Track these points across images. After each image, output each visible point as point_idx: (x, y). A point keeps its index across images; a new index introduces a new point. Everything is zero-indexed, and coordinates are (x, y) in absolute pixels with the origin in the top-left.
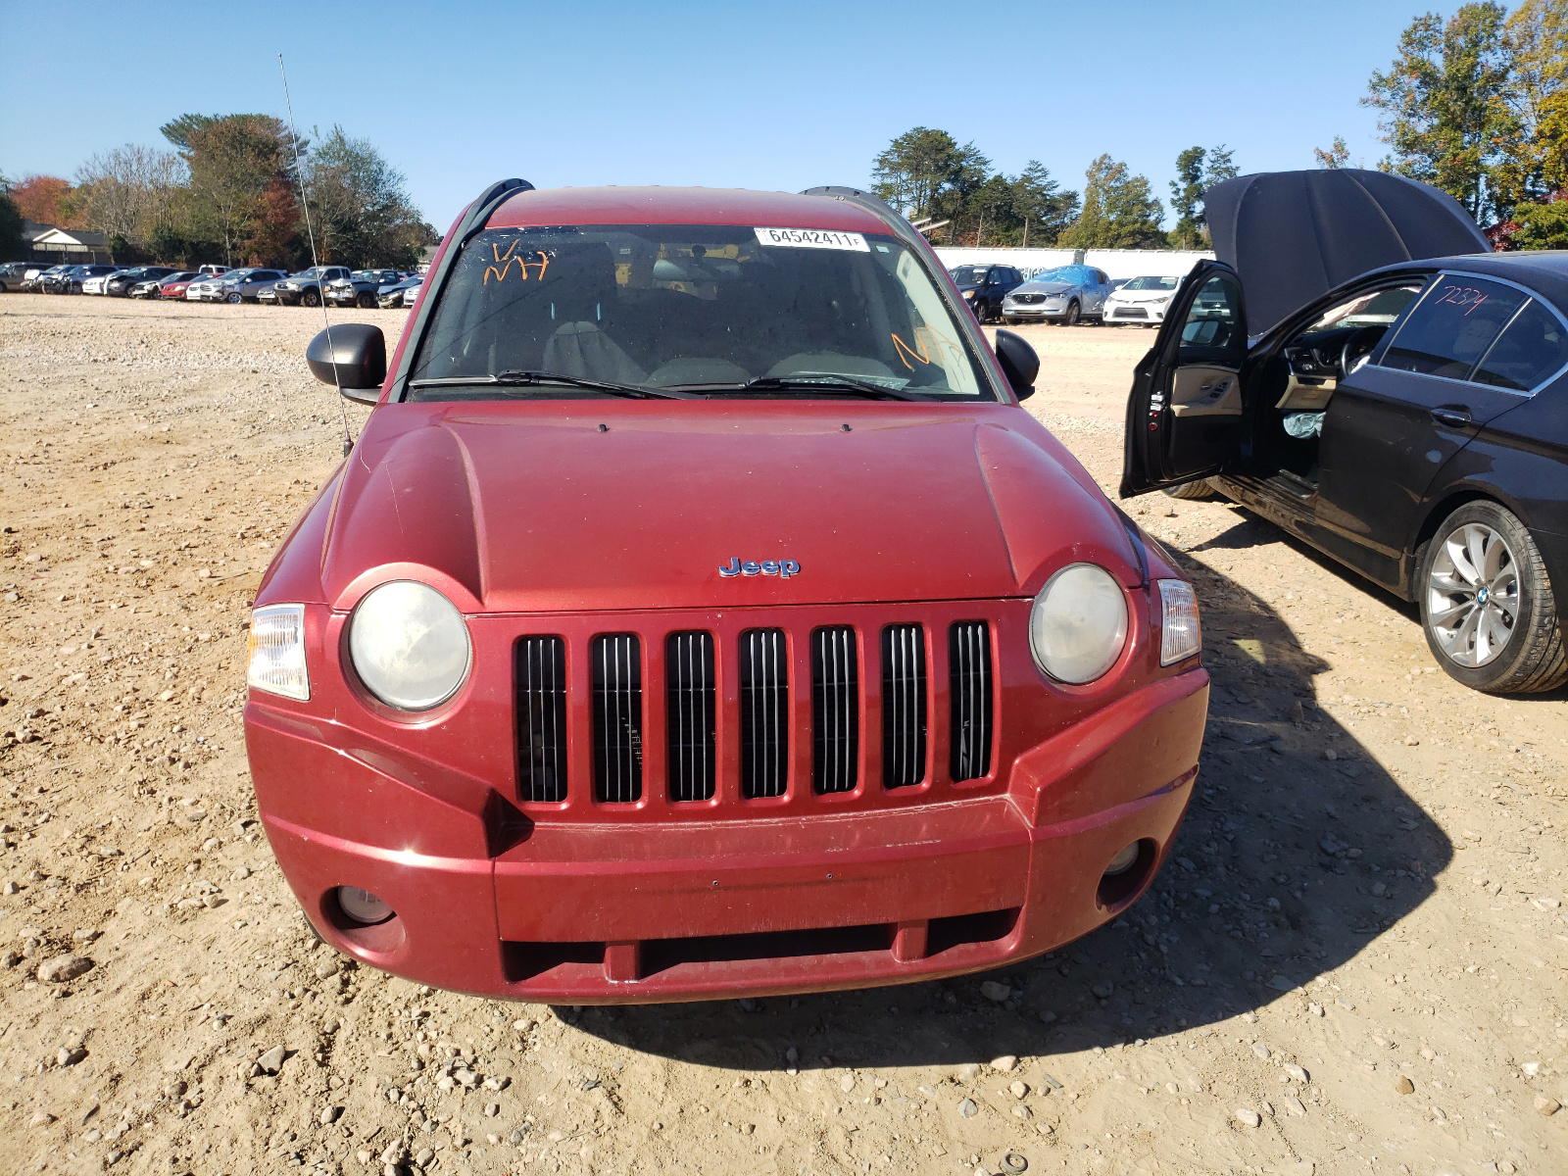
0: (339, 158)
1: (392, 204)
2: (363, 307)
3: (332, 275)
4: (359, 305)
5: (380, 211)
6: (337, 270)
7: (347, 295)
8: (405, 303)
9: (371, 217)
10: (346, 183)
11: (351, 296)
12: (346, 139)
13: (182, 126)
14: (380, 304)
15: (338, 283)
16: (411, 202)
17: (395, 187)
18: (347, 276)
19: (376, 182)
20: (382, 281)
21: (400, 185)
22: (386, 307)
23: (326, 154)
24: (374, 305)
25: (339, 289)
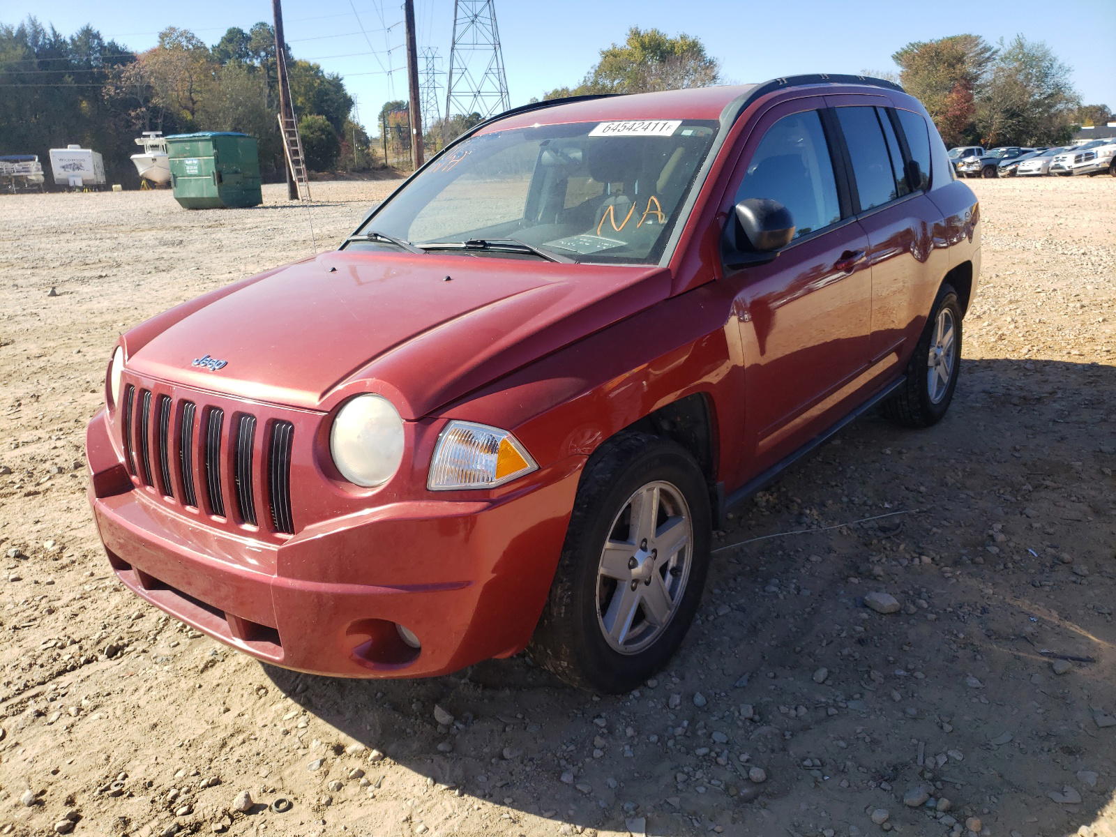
0: (1018, 60)
1: (1058, 93)
2: (986, 177)
3: (968, 153)
4: (983, 176)
5: (1045, 98)
6: (973, 150)
7: (975, 168)
8: (1018, 173)
9: (1037, 104)
10: (1021, 77)
11: (978, 169)
12: (1026, 44)
13: (906, 52)
14: (1000, 174)
15: (970, 159)
16: (1073, 89)
17: (1063, 78)
18: (980, 153)
19: (1046, 75)
20: (1006, 156)
21: (1067, 76)
22: (1003, 177)
23: (1006, 58)
24: (995, 176)
25: (970, 164)
